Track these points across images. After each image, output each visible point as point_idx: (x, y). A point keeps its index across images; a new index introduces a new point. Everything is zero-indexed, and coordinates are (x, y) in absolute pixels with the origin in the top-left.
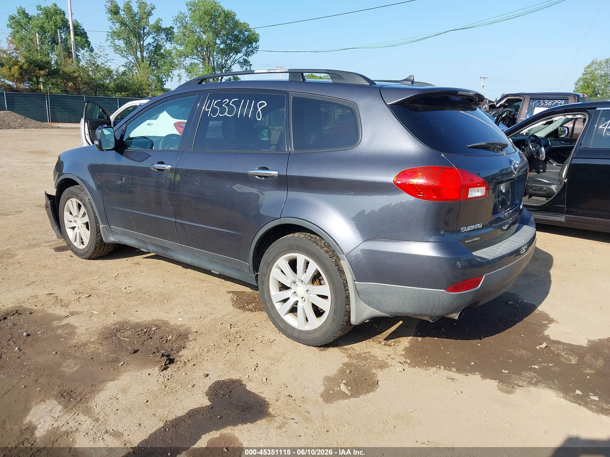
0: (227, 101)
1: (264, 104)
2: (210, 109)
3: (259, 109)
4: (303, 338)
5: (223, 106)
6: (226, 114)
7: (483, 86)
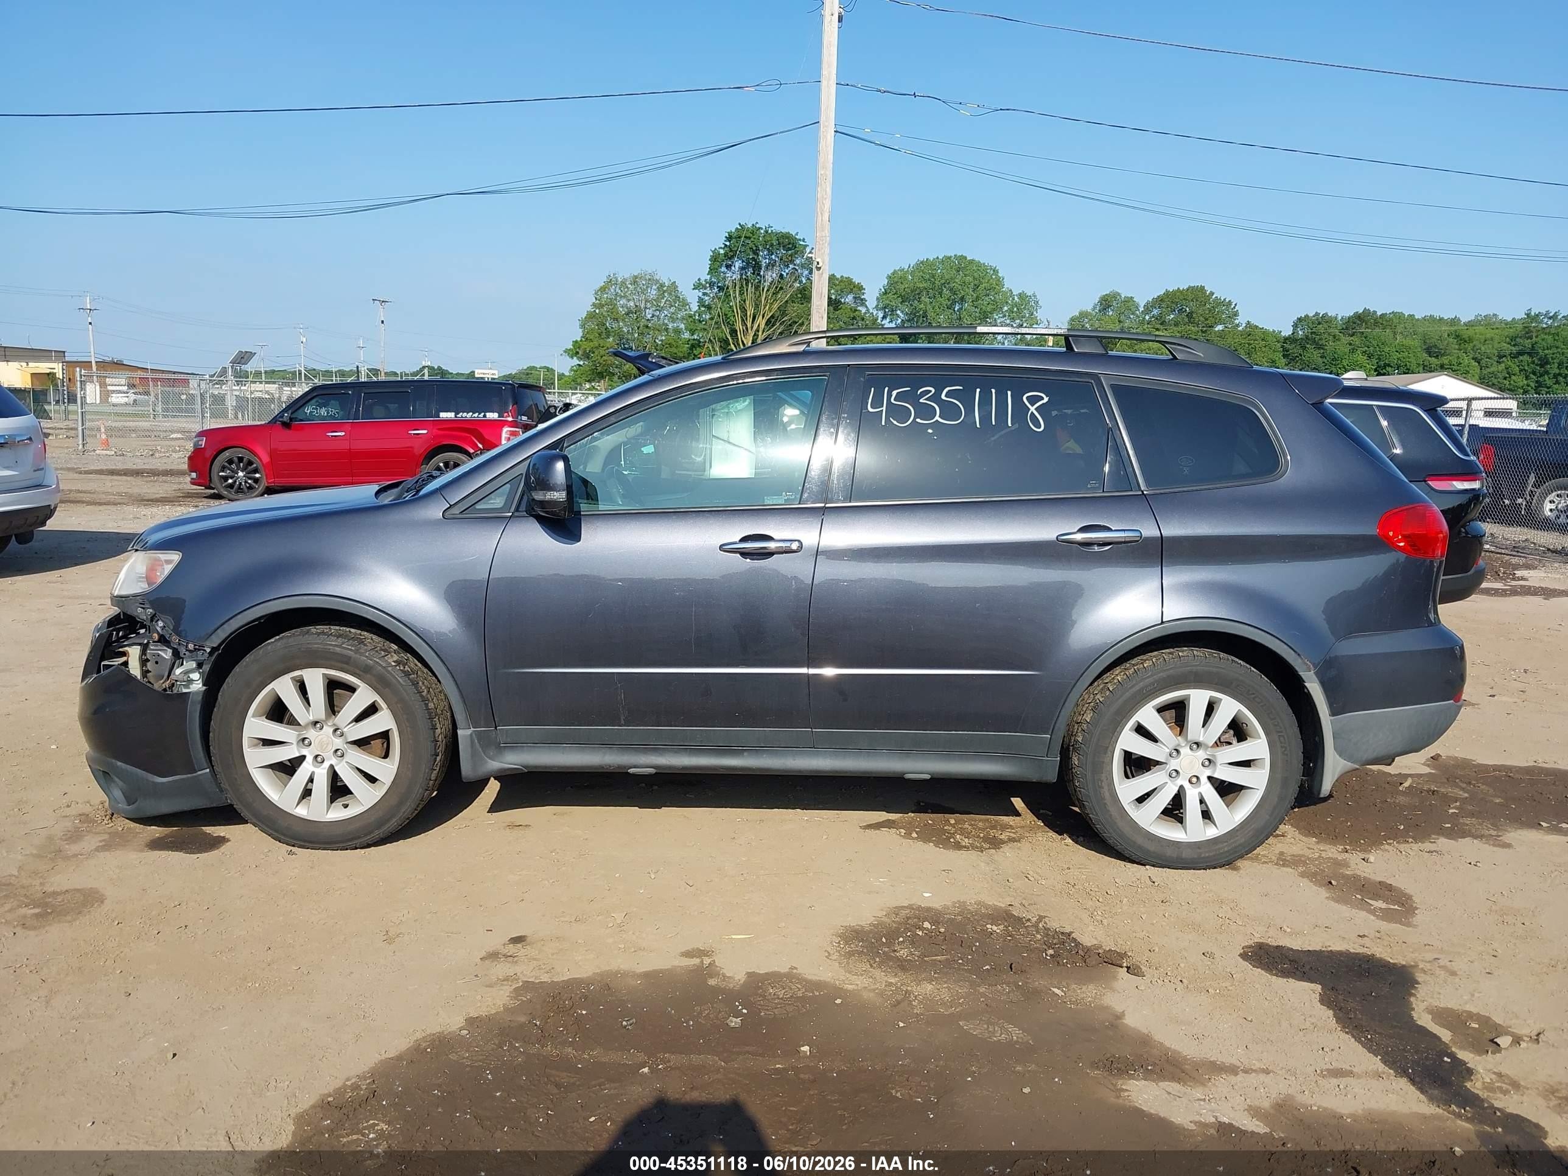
0: (930, 391)
1: (1042, 398)
2: (884, 408)
3: (1032, 409)
4: (1207, 855)
5: (921, 401)
6: (937, 418)
7: (383, 322)
